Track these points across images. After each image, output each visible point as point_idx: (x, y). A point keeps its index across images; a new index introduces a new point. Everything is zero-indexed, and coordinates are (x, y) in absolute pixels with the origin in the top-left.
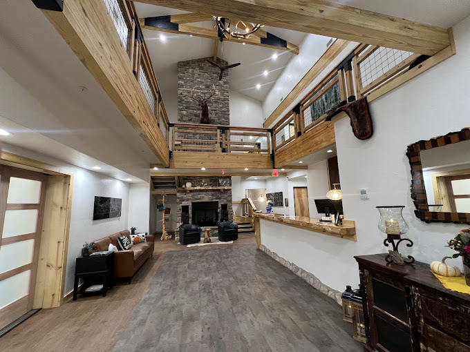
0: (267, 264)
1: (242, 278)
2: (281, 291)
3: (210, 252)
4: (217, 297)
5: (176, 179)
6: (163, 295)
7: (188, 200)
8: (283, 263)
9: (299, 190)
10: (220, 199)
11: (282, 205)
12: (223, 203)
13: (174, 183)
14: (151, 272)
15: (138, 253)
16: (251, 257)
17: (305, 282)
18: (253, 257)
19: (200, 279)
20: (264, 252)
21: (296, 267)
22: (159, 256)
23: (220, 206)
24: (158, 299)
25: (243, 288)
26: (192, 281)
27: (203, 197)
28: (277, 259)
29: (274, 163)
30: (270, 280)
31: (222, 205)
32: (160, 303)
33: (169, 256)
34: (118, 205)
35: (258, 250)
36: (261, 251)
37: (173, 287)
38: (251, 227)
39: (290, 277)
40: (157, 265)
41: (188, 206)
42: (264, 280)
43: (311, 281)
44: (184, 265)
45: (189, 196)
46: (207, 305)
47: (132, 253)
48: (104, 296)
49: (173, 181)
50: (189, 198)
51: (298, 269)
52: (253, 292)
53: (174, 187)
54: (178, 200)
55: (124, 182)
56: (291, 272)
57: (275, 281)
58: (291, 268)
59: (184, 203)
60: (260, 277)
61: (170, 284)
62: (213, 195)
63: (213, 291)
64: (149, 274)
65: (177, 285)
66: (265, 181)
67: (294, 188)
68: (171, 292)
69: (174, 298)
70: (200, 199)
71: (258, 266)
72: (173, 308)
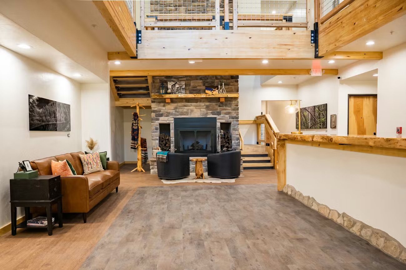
0: (298, 213)
1: (253, 229)
2: (322, 253)
3: (202, 192)
4: (211, 252)
5: (150, 80)
6: (128, 240)
7: (168, 115)
8: (325, 213)
9: (359, 100)
10: (219, 114)
11: (324, 126)
12: (223, 121)
13: (147, 88)
14: (115, 211)
15: (96, 183)
16: (269, 201)
17: (368, 244)
18: (273, 202)
19: (184, 226)
20: (290, 196)
21: (350, 219)
22: (126, 192)
23: (218, 125)
24: (122, 244)
25: (254, 244)
26: (172, 227)
27: (192, 111)
28: (315, 207)
29: (317, 47)
30: (301, 235)
31: (221, 124)
32: (124, 250)
33: (141, 192)
34: (65, 113)
35: (281, 193)
36: (286, 194)
37: (145, 232)
38: (269, 161)
39: (339, 234)
40: (123, 203)
41: (169, 125)
42: (291, 235)
43: (380, 243)
44: (162, 206)
45: (170, 108)
46: (196, 262)
47: (86, 181)
48: (50, 234)
49: (144, 85)
50: (171, 111)
51: (354, 223)
52: (272, 251)
53: (148, 95)
54: (153, 115)
55: (72, 80)
56: (340, 227)
57: (311, 238)
58: (339, 221)
59: (163, 120)
60: (285, 230)
61: (140, 227)
62: (207, 107)
63: (206, 243)
64: (111, 214)
65: (150, 230)
66: (297, 86)
67: (350, 96)
68: (140, 238)
69: (145, 246)
70: (187, 113)
71: (281, 214)
72: (143, 259)
